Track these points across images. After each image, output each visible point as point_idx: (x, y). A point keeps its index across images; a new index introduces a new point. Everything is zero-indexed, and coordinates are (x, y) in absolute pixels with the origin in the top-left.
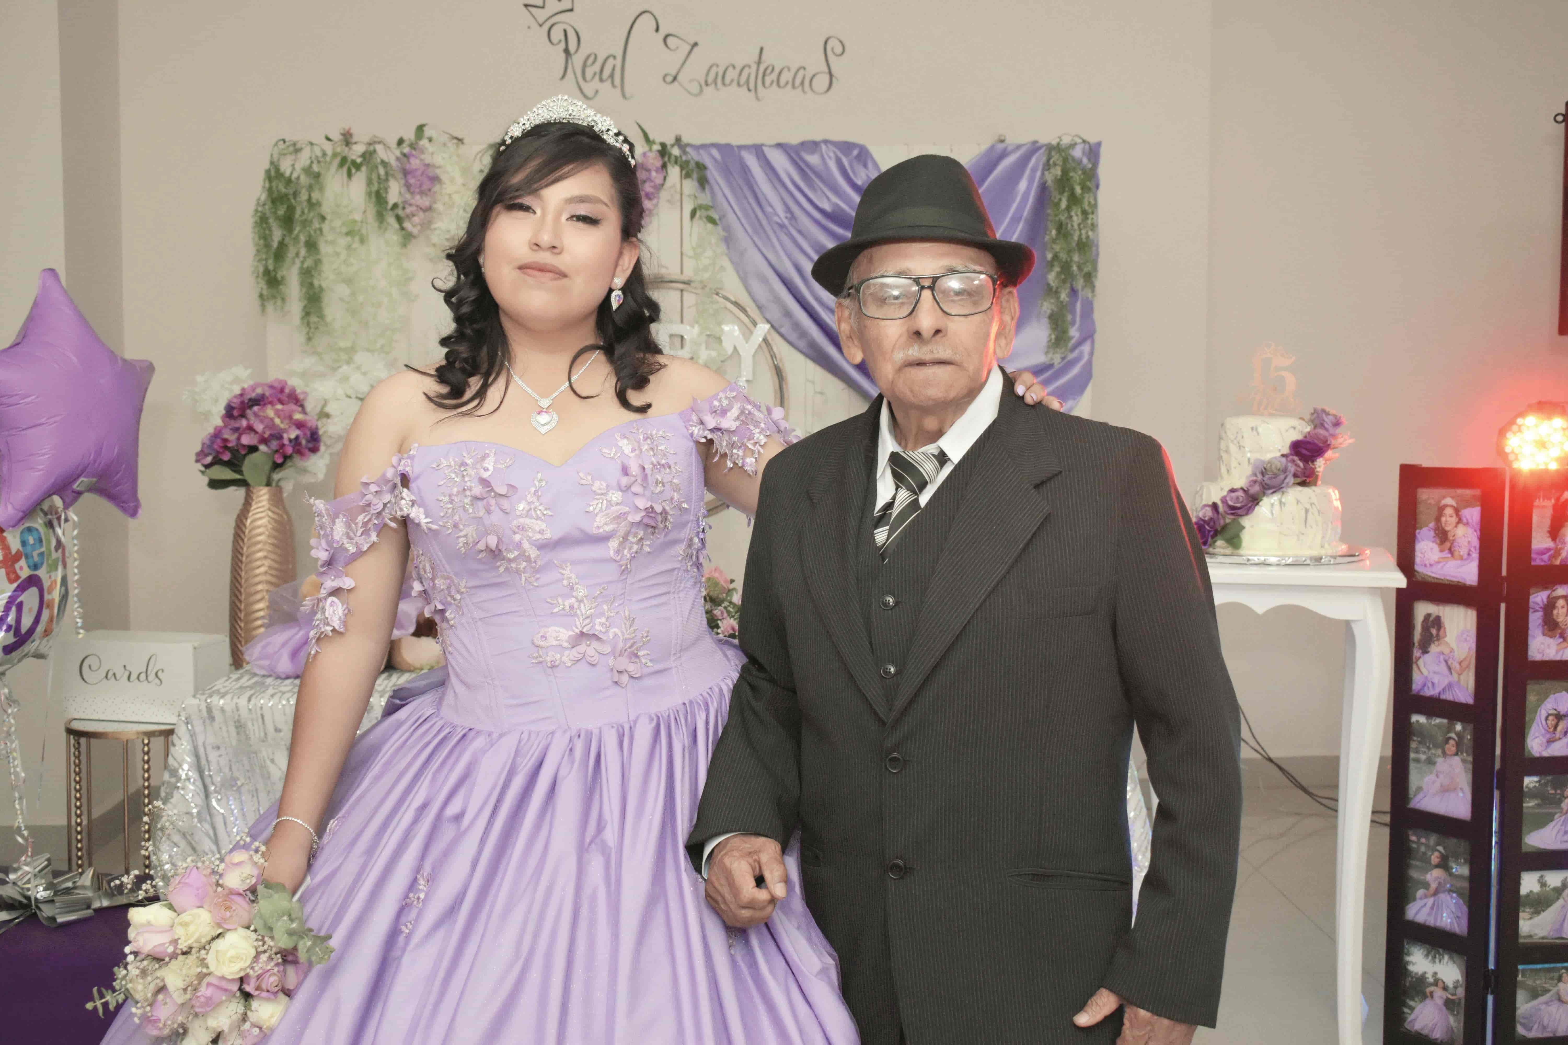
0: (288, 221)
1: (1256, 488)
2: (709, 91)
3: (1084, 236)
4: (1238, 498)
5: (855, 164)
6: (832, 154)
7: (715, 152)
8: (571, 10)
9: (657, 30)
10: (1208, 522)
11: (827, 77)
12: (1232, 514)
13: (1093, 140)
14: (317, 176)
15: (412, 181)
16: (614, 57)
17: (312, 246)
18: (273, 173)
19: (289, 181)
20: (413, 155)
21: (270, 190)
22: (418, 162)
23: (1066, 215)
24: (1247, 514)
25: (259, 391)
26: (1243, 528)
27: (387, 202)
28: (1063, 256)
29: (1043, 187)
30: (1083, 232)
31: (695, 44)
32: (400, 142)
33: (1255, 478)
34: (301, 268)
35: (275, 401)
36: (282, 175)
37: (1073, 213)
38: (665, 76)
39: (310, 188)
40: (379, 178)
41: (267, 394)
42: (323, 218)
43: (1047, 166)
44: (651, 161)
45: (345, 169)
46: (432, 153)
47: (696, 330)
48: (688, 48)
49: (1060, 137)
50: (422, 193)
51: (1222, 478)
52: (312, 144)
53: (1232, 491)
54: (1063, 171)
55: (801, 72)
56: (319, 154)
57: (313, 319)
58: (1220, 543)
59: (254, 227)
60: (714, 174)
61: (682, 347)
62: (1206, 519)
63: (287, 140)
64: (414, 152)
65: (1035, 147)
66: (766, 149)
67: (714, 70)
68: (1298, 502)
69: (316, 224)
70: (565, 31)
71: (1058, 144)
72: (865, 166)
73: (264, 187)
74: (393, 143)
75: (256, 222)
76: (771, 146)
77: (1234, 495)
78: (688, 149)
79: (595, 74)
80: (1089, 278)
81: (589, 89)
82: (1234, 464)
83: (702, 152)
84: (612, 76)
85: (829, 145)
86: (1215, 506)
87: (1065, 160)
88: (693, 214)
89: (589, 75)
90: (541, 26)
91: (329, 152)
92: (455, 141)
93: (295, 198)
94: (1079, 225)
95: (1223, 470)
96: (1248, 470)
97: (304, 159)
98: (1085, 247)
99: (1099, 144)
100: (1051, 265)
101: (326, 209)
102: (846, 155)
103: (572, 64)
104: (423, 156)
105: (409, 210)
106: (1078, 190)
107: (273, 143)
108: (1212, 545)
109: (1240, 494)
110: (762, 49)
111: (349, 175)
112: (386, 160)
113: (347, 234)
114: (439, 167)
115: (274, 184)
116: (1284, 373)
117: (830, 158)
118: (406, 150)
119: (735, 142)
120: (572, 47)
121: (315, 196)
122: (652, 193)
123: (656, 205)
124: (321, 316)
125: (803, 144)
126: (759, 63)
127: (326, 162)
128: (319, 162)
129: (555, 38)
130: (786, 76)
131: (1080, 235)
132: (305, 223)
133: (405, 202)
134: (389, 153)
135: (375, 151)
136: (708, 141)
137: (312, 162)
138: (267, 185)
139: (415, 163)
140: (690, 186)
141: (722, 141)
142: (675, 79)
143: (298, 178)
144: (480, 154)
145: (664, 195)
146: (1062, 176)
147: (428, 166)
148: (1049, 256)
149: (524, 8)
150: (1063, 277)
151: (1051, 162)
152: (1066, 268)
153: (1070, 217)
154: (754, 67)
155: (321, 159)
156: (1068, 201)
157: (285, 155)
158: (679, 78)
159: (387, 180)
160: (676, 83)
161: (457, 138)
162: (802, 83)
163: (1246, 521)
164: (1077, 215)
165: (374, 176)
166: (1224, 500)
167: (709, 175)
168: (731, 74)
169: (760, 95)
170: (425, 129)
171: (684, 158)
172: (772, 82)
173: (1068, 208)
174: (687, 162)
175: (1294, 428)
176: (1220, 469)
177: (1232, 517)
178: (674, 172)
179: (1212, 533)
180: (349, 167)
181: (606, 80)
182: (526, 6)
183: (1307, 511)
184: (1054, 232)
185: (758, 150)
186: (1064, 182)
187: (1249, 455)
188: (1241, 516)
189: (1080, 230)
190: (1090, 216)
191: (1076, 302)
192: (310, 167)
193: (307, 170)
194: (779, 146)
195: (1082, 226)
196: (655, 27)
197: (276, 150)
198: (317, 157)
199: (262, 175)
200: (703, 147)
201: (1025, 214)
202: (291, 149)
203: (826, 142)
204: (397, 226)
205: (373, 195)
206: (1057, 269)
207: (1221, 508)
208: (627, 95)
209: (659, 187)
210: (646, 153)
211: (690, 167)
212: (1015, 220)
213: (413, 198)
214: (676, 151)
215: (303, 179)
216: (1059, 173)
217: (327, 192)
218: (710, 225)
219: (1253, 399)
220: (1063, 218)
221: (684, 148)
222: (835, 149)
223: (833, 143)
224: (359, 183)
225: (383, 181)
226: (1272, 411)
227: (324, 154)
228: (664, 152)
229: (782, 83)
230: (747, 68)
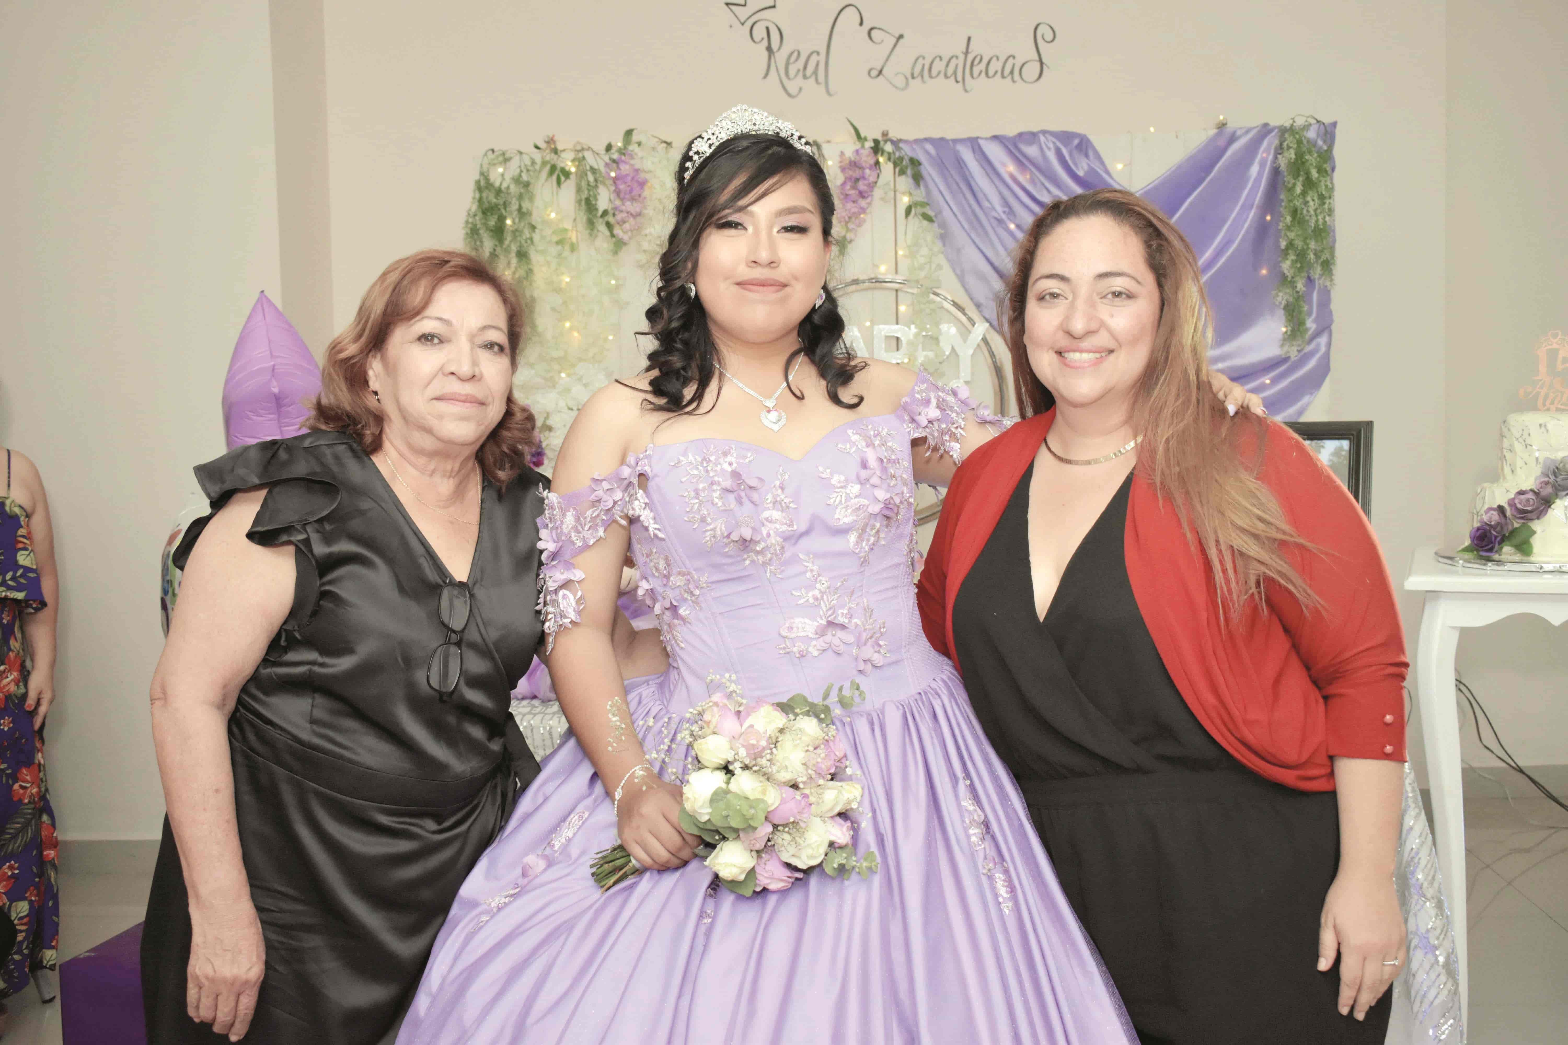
0: (499, 232)
1: (1549, 490)
2: (915, 84)
3: (1321, 221)
4: (1528, 500)
5: (1076, 154)
6: (1051, 145)
7: (929, 147)
8: (774, 7)
9: (861, 24)
10: (1494, 527)
11: (1038, 64)
12: (1521, 518)
13: (1327, 120)
14: (527, 185)
15: (622, 187)
16: (818, 53)
17: (523, 256)
18: (483, 183)
19: (499, 192)
20: (623, 162)
21: (480, 200)
22: (627, 167)
23: (1301, 200)
24: (1538, 518)
26: (1534, 532)
27: (597, 209)
28: (1299, 243)
29: (1276, 172)
30: (1320, 217)
31: (901, 37)
32: (609, 148)
33: (1546, 479)
36: (492, 185)
37: (1309, 198)
38: (870, 70)
39: (520, 197)
40: (589, 184)
42: (533, 228)
43: (1280, 150)
44: (864, 159)
45: (554, 177)
46: (642, 158)
47: (912, 330)
48: (894, 40)
49: (1293, 119)
50: (633, 199)
51: (1505, 478)
52: (521, 153)
53: (1521, 493)
54: (1297, 154)
55: (1011, 60)
56: (528, 163)
58: (1507, 549)
59: (465, 239)
60: (928, 169)
61: (898, 350)
62: (1493, 523)
63: (496, 150)
64: (623, 158)
65: (1265, 130)
66: (981, 142)
67: (920, 61)
69: (527, 233)
70: (768, 29)
71: (1292, 126)
72: (1087, 156)
73: (474, 198)
74: (601, 149)
75: (467, 234)
76: (986, 139)
77: (1522, 497)
78: (901, 145)
79: (799, 71)
80: (1327, 266)
81: (792, 87)
82: (1519, 463)
83: (915, 146)
84: (815, 72)
85: (1047, 135)
86: (1501, 509)
87: (1299, 142)
88: (908, 211)
89: (792, 72)
90: (743, 24)
91: (538, 160)
92: (665, 145)
93: (505, 209)
94: (1315, 210)
95: (1507, 470)
96: (1537, 471)
97: (513, 168)
98: (1322, 233)
99: (1335, 124)
100: (1285, 253)
101: (535, 218)
102: (1066, 146)
103: (775, 62)
104: (632, 162)
105: (619, 217)
106: (1314, 174)
107: (483, 152)
108: (1499, 552)
109: (1530, 496)
110: (969, 39)
111: (559, 183)
112: (596, 167)
113: (558, 243)
114: (649, 172)
115: (484, 195)
117: (1049, 149)
118: (615, 156)
119: (950, 135)
120: (775, 45)
121: (526, 205)
122: (866, 192)
123: (869, 204)
125: (1021, 135)
126: (967, 53)
127: (535, 170)
128: (528, 171)
129: (757, 37)
130: (995, 66)
131: (1317, 221)
132: (516, 232)
133: (615, 208)
134: (598, 159)
135: (584, 158)
136: (922, 136)
137: (521, 171)
138: (477, 196)
139: (625, 169)
140: (905, 182)
141: (936, 134)
142: (880, 72)
143: (508, 188)
145: (877, 193)
146: (1296, 159)
147: (637, 171)
148: (1283, 244)
149: (726, 7)
150: (1299, 265)
151: (1285, 144)
152: (1301, 255)
153: (1306, 203)
154: (962, 57)
155: (530, 168)
156: (1303, 185)
157: (495, 164)
158: (884, 72)
159: (596, 187)
160: (881, 76)
161: (665, 142)
162: (1012, 72)
163: (1536, 525)
164: (1313, 200)
165: (584, 184)
166: (1511, 503)
167: (923, 170)
168: (939, 66)
169: (968, 88)
170: (634, 133)
171: (897, 154)
172: (981, 72)
173: (1304, 193)
174: (901, 159)
176: (1502, 469)
177: (1522, 521)
178: (887, 168)
179: (1498, 539)
180: (559, 175)
181: (810, 77)
182: (727, 4)
184: (1289, 219)
185: (974, 143)
186: (1298, 166)
187: (1537, 454)
188: (1531, 520)
189: (1316, 215)
190: (1327, 201)
191: (1312, 293)
192: (520, 176)
193: (517, 180)
194: (995, 138)
195: (1319, 211)
196: (859, 21)
197: (486, 161)
198: (525, 165)
199: (472, 186)
200: (916, 141)
201: (1258, 200)
202: (501, 159)
203: (1044, 132)
204: (607, 233)
205: (583, 203)
206: (1292, 257)
207: (1509, 512)
208: (832, 92)
209: (872, 186)
210: (857, 151)
211: (904, 163)
212: (1246, 207)
213: (624, 205)
214: (888, 148)
215: (513, 188)
216: (1293, 156)
217: (538, 202)
218: (925, 223)
219: (1538, 394)
220: (1298, 203)
221: (896, 143)
222: (1054, 140)
223: (1052, 134)
224: (568, 191)
225: (593, 187)
226: (1559, 406)
227: (533, 162)
228: (877, 149)
229: (991, 73)
230: (954, 59)
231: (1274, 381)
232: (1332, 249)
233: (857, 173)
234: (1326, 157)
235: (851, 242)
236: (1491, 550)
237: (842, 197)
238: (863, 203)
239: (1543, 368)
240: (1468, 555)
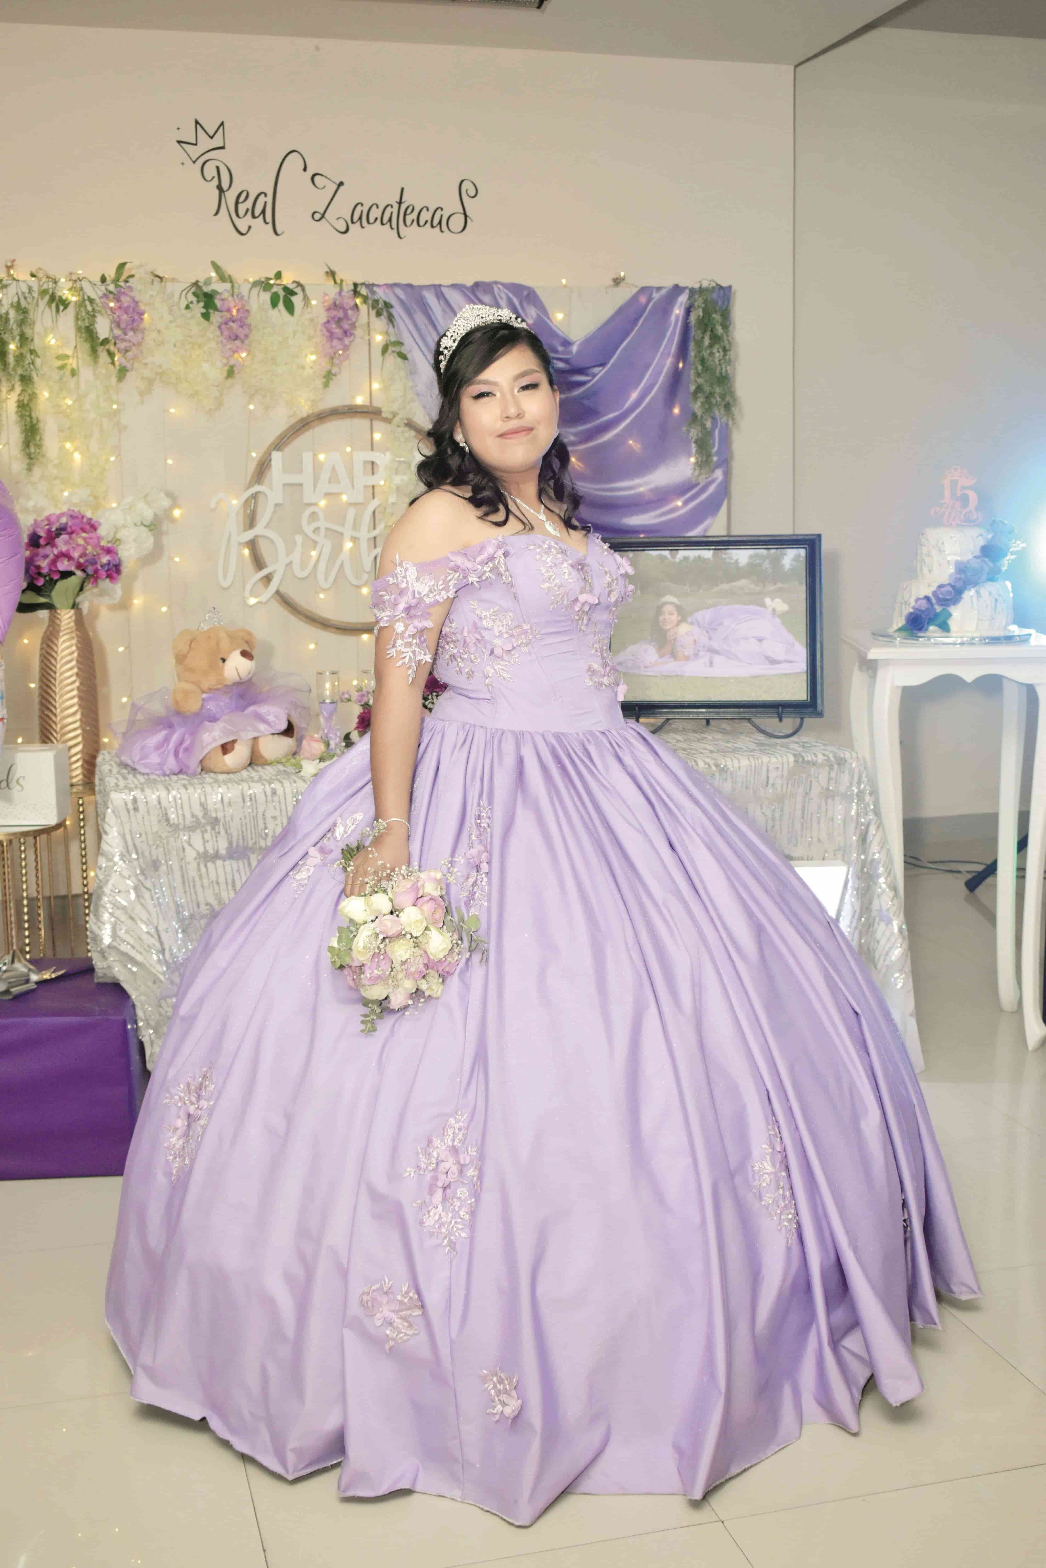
0: (2, 356)
1: (960, 583)
3: (723, 371)
4: (947, 591)
5: (525, 304)
6: (503, 296)
7: (398, 291)
8: (223, 148)
9: (305, 170)
10: (923, 612)
12: (943, 604)
13: (725, 284)
14: (25, 311)
16: (266, 195)
17: (26, 380)
20: (120, 293)
22: (128, 299)
23: (708, 352)
24: (954, 604)
25: (64, 520)
26: (952, 615)
27: (98, 338)
28: (707, 389)
29: (686, 328)
30: (723, 366)
31: (341, 184)
32: (103, 280)
33: (957, 575)
34: (19, 401)
35: (78, 530)
37: (715, 350)
38: (314, 213)
39: (21, 323)
40: (88, 313)
41: (70, 524)
42: (35, 353)
43: (691, 308)
44: (345, 300)
45: (54, 305)
46: (140, 291)
47: (388, 456)
48: (336, 186)
49: (700, 281)
50: (133, 329)
51: (925, 576)
52: (17, 280)
53: (941, 586)
54: (704, 311)
55: (439, 212)
56: (26, 290)
57: (32, 450)
58: (931, 628)
60: (398, 311)
61: (373, 474)
62: (922, 609)
65: (677, 290)
66: (444, 290)
67: (359, 208)
68: (990, 593)
69: (29, 358)
70: (218, 168)
71: (700, 288)
72: (534, 305)
74: (97, 279)
76: (448, 286)
77: (943, 589)
78: (375, 289)
79: (247, 210)
80: (728, 407)
81: (242, 225)
82: (935, 564)
83: (388, 291)
84: (263, 212)
85: (500, 286)
86: (927, 598)
87: (706, 302)
88: (385, 350)
89: (242, 212)
90: (194, 162)
91: (35, 288)
92: (158, 279)
93: (6, 334)
94: (720, 360)
95: (925, 570)
96: (952, 570)
97: (11, 295)
98: (724, 380)
99: (730, 288)
100: (695, 395)
101: (37, 344)
102: (516, 296)
105: (122, 345)
106: (719, 330)
108: (926, 630)
109: (949, 588)
110: (402, 189)
111: (58, 310)
112: (93, 296)
113: (58, 368)
116: (967, 492)
117: (501, 298)
118: (111, 287)
119: (415, 283)
120: (225, 186)
121: (28, 331)
123: (351, 342)
124: (39, 446)
125: (478, 284)
126: (400, 203)
127: (33, 298)
128: (25, 298)
129: (208, 176)
130: (426, 216)
131: (721, 370)
132: (19, 357)
133: (116, 338)
134: (95, 289)
135: (81, 288)
136: (391, 282)
137: (19, 299)
139: (126, 301)
140: (380, 324)
141: (404, 281)
142: (323, 216)
144: (185, 292)
145: (358, 332)
146: (704, 317)
147: (135, 302)
148: (693, 388)
149: (177, 144)
150: (707, 406)
151: (695, 303)
152: (709, 398)
153: (712, 354)
154: (396, 206)
155: (27, 295)
156: (711, 338)
158: (326, 216)
159: (94, 316)
160: (323, 220)
161: (158, 276)
162: (440, 223)
163: (953, 610)
164: (718, 352)
165: (82, 313)
166: (935, 593)
167: (393, 311)
168: (375, 213)
170: (127, 266)
171: (373, 297)
173: (711, 346)
174: (376, 302)
175: (981, 535)
176: (921, 570)
177: (943, 607)
178: (365, 310)
179: (926, 620)
180: (58, 303)
182: (179, 142)
183: (996, 600)
184: (700, 367)
185: (437, 289)
186: (705, 324)
187: (949, 557)
188: (949, 606)
189: (721, 365)
190: (728, 353)
191: (716, 429)
192: (19, 303)
193: (18, 307)
194: (454, 286)
195: (722, 361)
196: (303, 167)
198: (23, 293)
200: (388, 286)
203: (496, 283)
204: (109, 360)
205: (83, 330)
206: (701, 399)
207: (934, 601)
208: (279, 232)
209: (353, 326)
210: (340, 293)
211: (380, 306)
212: (665, 356)
213: (126, 334)
214: (364, 291)
215: (12, 314)
216: (701, 314)
217: (38, 328)
218: (399, 360)
219: (944, 512)
220: (705, 354)
221: (369, 286)
222: (506, 291)
223: (503, 285)
224: (68, 318)
225: (92, 316)
226: (959, 522)
227: (30, 289)
228: (356, 292)
229: (422, 222)
230: (389, 207)
231: (686, 503)
232: (732, 393)
233: (340, 314)
234: (726, 315)
235: (335, 375)
236: (920, 630)
237: (327, 334)
238: (347, 341)
239: (947, 494)
240: (904, 634)
